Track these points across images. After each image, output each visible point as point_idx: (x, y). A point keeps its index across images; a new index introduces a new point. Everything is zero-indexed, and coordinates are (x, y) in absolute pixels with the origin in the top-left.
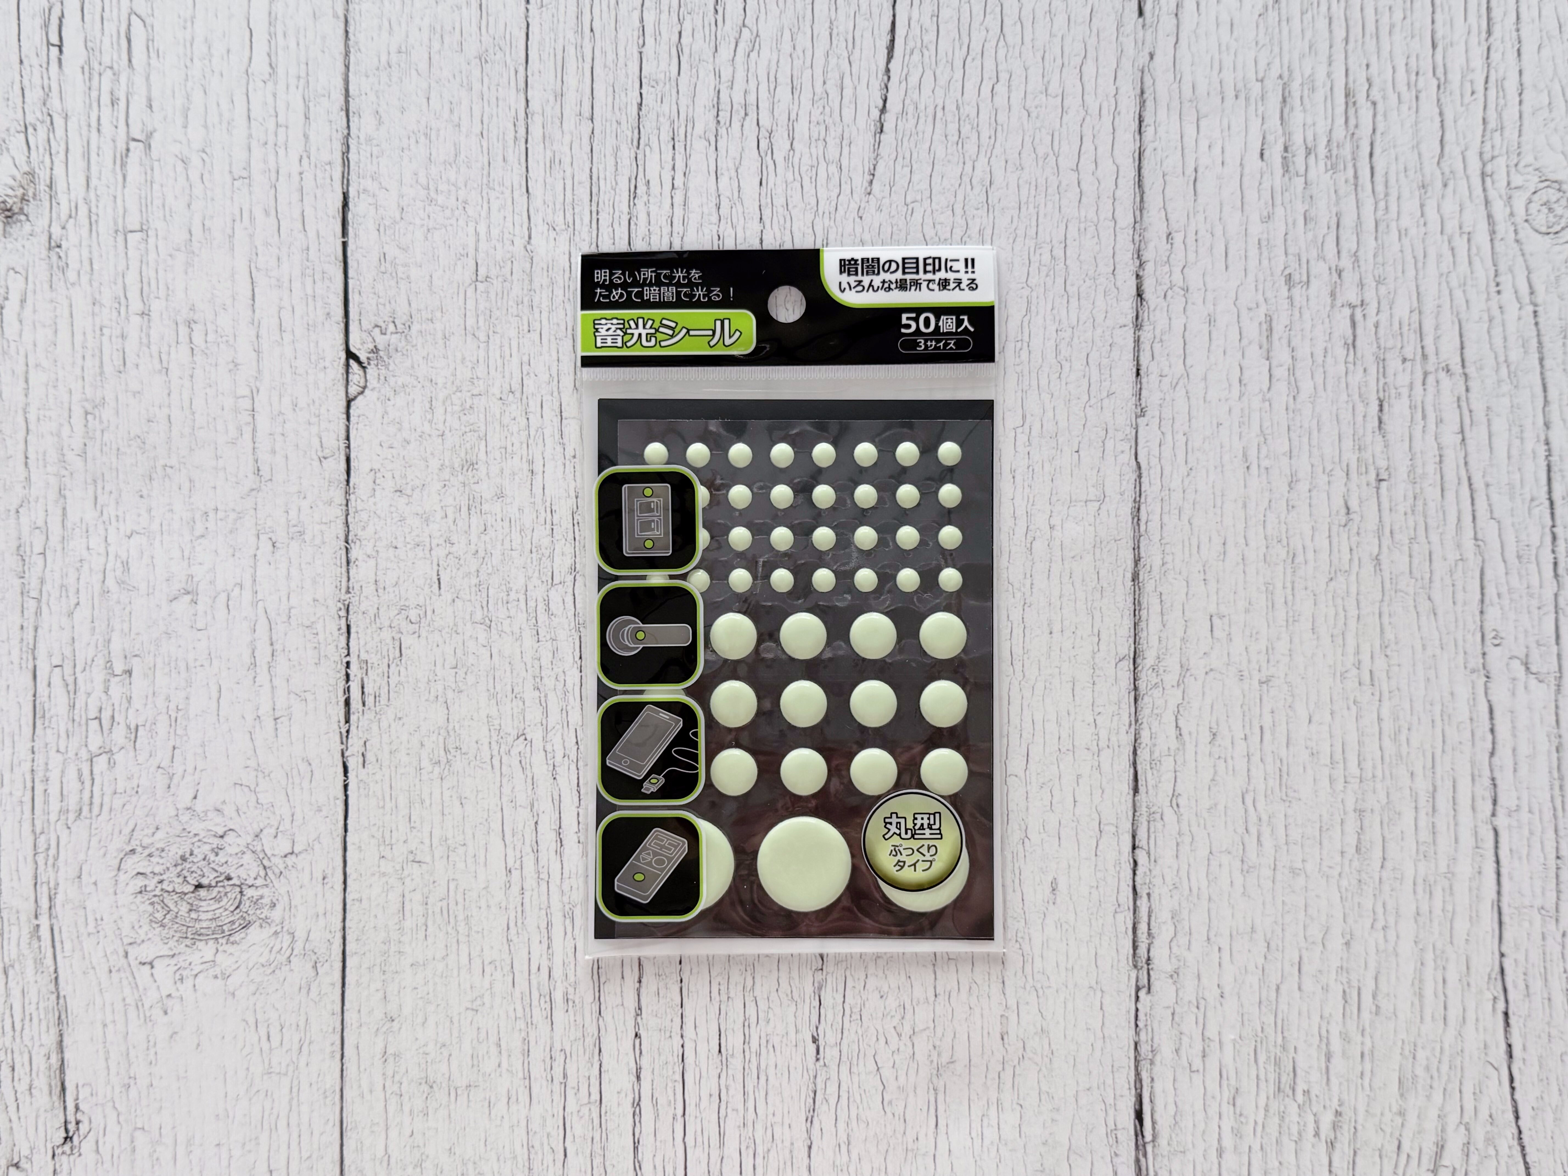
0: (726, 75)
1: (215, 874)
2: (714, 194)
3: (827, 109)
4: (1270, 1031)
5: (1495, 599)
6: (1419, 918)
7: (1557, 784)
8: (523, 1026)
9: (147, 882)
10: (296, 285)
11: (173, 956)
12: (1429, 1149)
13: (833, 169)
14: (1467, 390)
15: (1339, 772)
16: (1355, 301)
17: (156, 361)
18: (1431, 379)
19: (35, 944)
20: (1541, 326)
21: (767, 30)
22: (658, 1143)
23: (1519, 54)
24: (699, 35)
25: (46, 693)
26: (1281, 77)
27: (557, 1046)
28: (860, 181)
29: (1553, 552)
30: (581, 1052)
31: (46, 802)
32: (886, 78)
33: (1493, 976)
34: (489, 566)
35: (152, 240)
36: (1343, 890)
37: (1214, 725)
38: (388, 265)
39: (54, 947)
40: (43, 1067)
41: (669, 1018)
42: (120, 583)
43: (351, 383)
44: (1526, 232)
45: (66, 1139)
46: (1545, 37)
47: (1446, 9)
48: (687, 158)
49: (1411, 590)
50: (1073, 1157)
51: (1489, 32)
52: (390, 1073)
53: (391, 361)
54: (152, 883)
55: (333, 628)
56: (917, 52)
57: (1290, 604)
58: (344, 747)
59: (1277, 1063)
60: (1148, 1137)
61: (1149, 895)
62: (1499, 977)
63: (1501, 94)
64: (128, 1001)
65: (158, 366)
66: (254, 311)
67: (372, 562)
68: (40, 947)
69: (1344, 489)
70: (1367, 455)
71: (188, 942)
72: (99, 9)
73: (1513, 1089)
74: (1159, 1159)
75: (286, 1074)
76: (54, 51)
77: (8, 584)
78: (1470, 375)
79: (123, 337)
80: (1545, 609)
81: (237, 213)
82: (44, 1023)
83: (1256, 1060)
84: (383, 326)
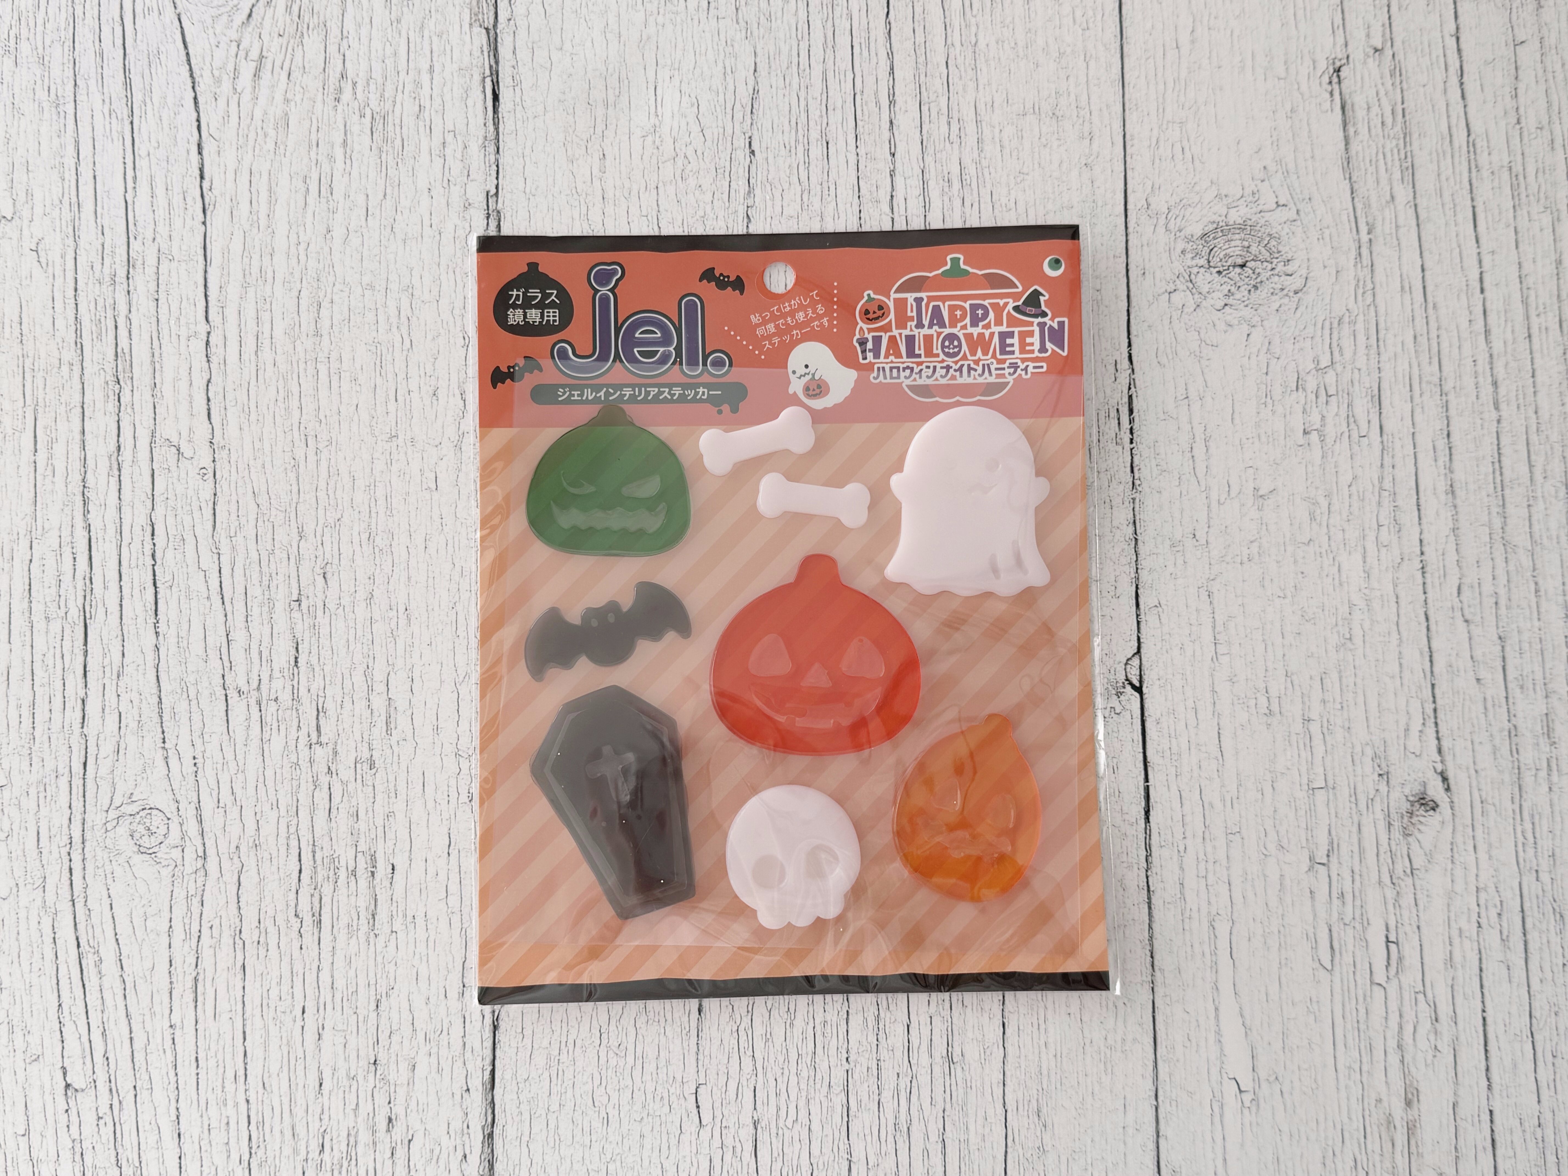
1: (1230, 275)
4: (391, 164)
5: (203, 505)
6: (271, 251)
7: (157, 358)
8: (983, 161)
9: (1284, 269)
10: (1184, 746)
11: (1261, 212)
12: (266, 75)
14: (223, 676)
15: (335, 365)
16: (317, 748)
17: (1296, 682)
18: (255, 684)
19: (1370, 220)
22: (875, 73)
23: (171, 961)
25: (1371, 415)
26: (376, 936)
27: (956, 146)
29: (154, 544)
30: (937, 142)
31: (1367, 330)
33: (211, 207)
35: (1305, 781)
36: (332, 273)
37: (435, 402)
38: (1112, 765)
39: (1356, 218)
40: (1360, 125)
41: (868, 168)
42: (1316, 504)
43: (1137, 667)
44: (170, 809)
45: (1339, 71)
47: (232, 999)
49: (274, 512)
50: (548, 65)
51: (196, 980)
52: (1087, 124)
53: (1107, 686)
54: (1280, 268)
55: (1145, 470)
57: (373, 500)
58: (1132, 376)
59: (386, 140)
60: (488, 81)
62: (207, 206)
63: (187, 927)
64: (1295, 176)
65: (1294, 678)
66: (1218, 724)
67: (1116, 523)
68: (1366, 217)
69: (327, 593)
70: (308, 621)
71: (1249, 223)
72: (1358, 974)
73: (198, 121)
74: (480, 64)
75: (1168, 122)
76: (1392, 938)
77: (1407, 502)
78: (221, 689)
79: (1324, 701)
80: (163, 498)
81: (1236, 805)
82: (1361, 159)
83: (403, 140)
84: (1113, 714)
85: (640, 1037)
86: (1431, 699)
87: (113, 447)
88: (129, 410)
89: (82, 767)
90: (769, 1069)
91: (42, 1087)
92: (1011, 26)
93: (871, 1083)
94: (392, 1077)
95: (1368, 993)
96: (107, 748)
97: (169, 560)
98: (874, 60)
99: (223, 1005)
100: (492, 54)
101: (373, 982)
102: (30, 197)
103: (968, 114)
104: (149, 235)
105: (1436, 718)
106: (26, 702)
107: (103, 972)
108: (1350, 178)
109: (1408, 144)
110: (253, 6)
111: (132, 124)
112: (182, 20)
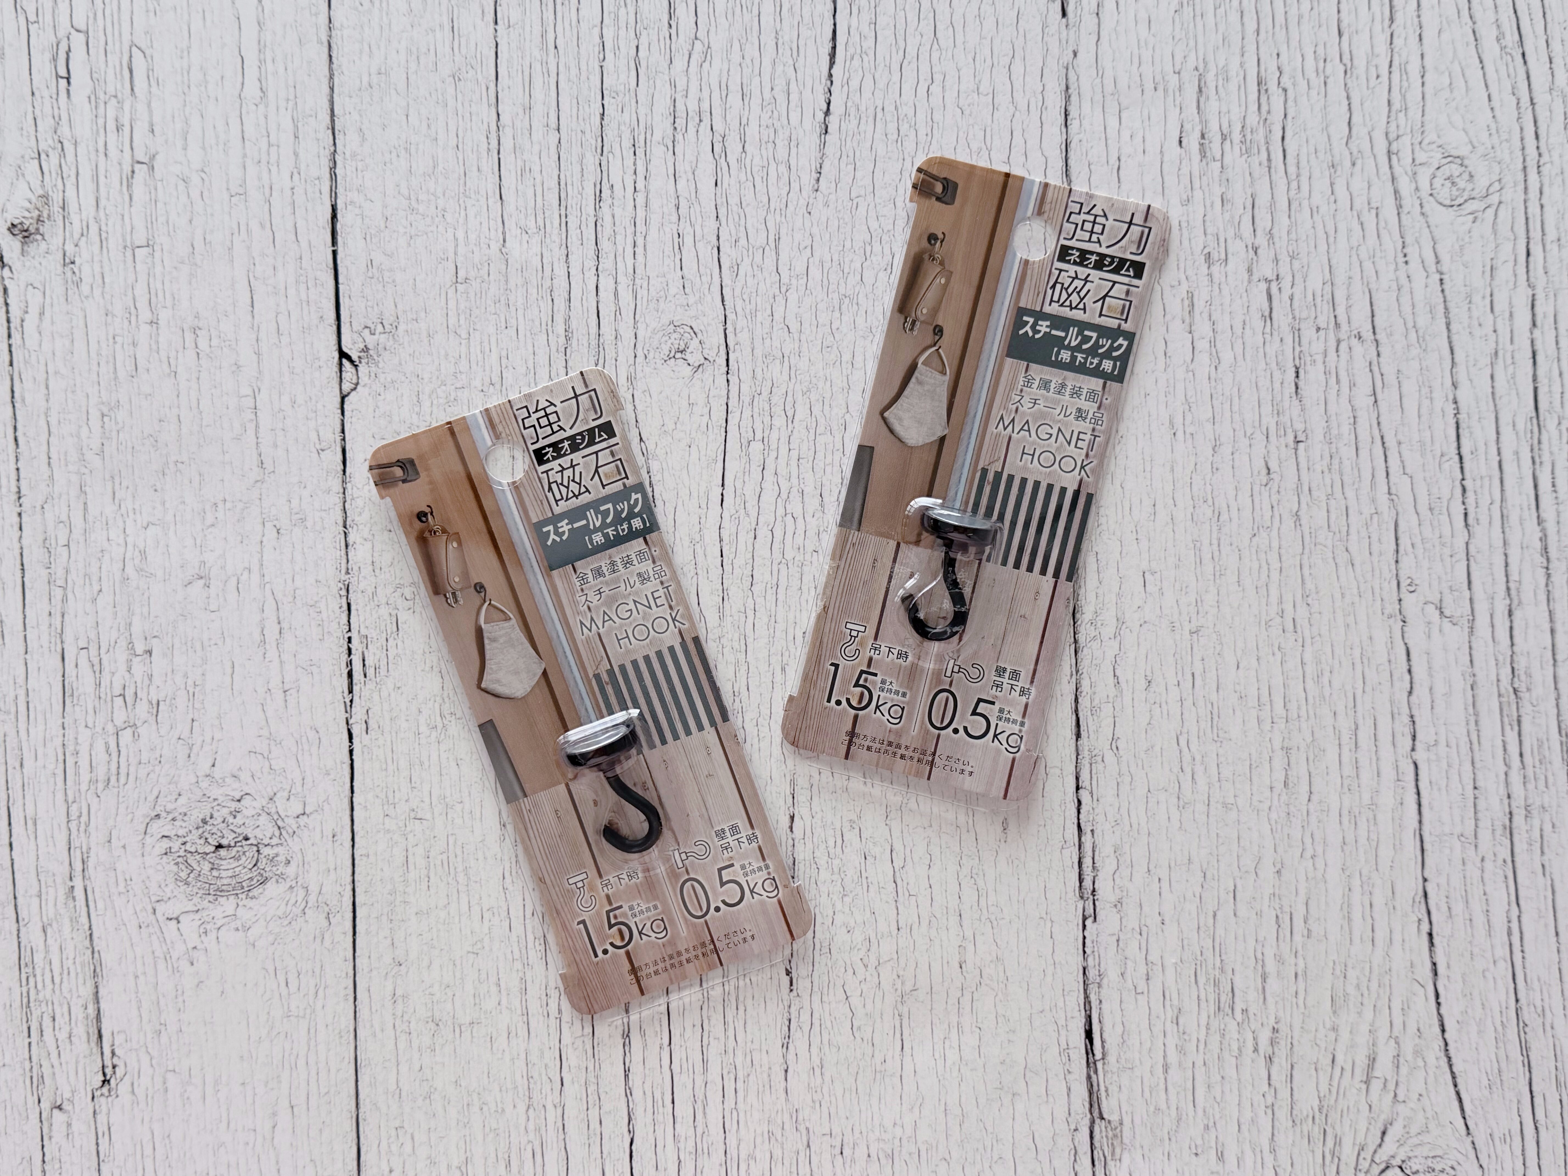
0: (681, 84)
1: (234, 835)
2: (674, 196)
3: (775, 113)
4: (1208, 954)
5: (1409, 549)
6: (1345, 847)
7: (1472, 719)
8: (520, 967)
9: (171, 844)
10: (292, 292)
11: (197, 911)
12: (1362, 1061)
13: (783, 169)
14: (1379, 355)
15: (1266, 714)
16: (1270, 275)
17: (165, 366)
18: (1343, 346)
19: (71, 904)
20: (1447, 292)
21: (718, 42)
22: (647, 1071)
23: (1420, 39)
24: (655, 48)
25: (74, 674)
26: (1196, 69)
27: (552, 984)
28: (808, 179)
29: (1464, 503)
31: (77, 774)
32: (829, 83)
33: (1417, 900)
35: (157, 254)
36: (1273, 822)
37: (1149, 673)
38: (375, 270)
39: (88, 906)
40: (81, 1016)
42: (139, 570)
43: (344, 381)
44: (1430, 205)
45: (104, 1082)
46: (1444, 22)
48: (647, 163)
49: (1329, 543)
50: (1028, 1074)
51: (1392, 20)
52: (399, 1013)
53: (380, 359)
54: (176, 845)
55: (334, 607)
56: (857, 57)
57: (1216, 559)
58: (348, 715)
59: (1216, 984)
60: (1098, 1055)
61: (1092, 831)
62: (1423, 900)
63: (1404, 77)
64: (157, 954)
65: (167, 371)
66: (253, 317)
67: (369, 545)
68: (75, 906)
69: (1264, 451)
70: (1285, 419)
71: (211, 898)
72: (102, 43)
73: (1439, 1004)
74: (1109, 1075)
75: (304, 1017)
76: (63, 83)
77: (36, 575)
78: (1381, 341)
79: (134, 344)
80: (1457, 557)
81: (235, 227)
82: (80, 976)
83: (1196, 982)
84: (373, 327)
86: (13, 349)
87: (1518, 614)
88: (1501, 658)
89: (1532, 251)
92: (487, 1129)
96: (1504, 273)
97: (1447, 486)
98: (647, 1087)
100: (1095, 1088)
101: (1198, 18)
103: (537, 1023)
104: (1488, 865)
105: (9, 328)
107: (1494, 26)
108: (93, 952)
109: (25, 994)
110: (1380, 1145)
111: (1517, 1001)
112: (1464, 1128)
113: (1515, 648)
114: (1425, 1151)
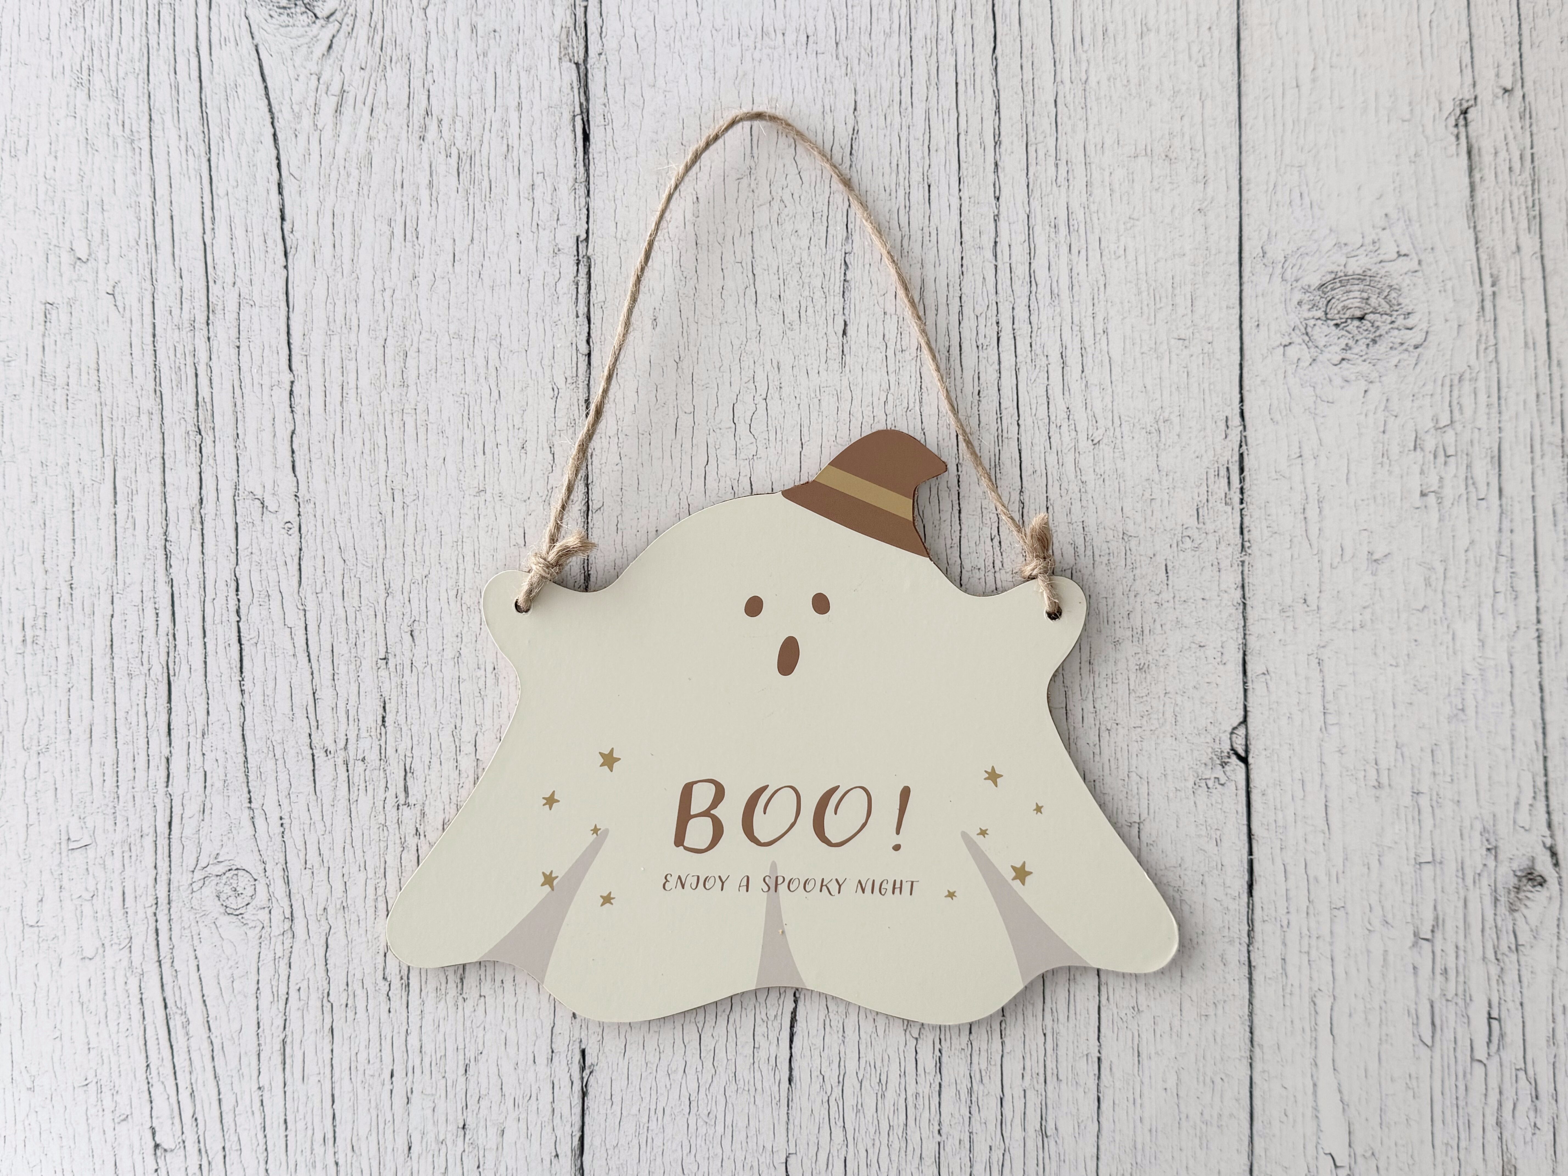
1: (1348, 328)
4: (479, 206)
5: (289, 560)
6: (355, 298)
7: (239, 408)
8: (1092, 206)
9: (1404, 322)
10: (1290, 818)
11: (1381, 262)
12: (347, 110)
14: (310, 735)
15: (421, 417)
16: (405, 810)
17: (1406, 754)
18: (342, 744)
19: (1495, 272)
20: (246, 790)
22: (980, 112)
23: (258, 1023)
25: (1490, 476)
26: (465, 1000)
27: (1063, 189)
29: (239, 600)
30: (1044, 185)
31: (1489, 387)
32: (797, 995)
33: (293, 250)
34: (1125, 584)
35: (1412, 855)
36: (418, 321)
38: (1214, 836)
39: (1479, 269)
40: (1486, 171)
41: (971, 213)
42: (1432, 569)
43: (1243, 736)
44: (257, 871)
45: (1466, 112)
47: (320, 1062)
49: (360, 567)
50: (640, 103)
51: (284, 1042)
52: (1201, 167)
53: (1210, 755)
54: (1400, 321)
55: (1255, 532)
56: (772, 1018)
57: (461, 556)
58: (1244, 434)
59: (473, 181)
60: (578, 119)
61: (577, 317)
62: (288, 250)
63: (275, 989)
64: (1418, 224)
65: (1405, 749)
66: (1326, 796)
67: (1223, 587)
68: (1491, 268)
69: (415, 652)
70: (396, 680)
71: (1369, 273)
72: (1459, 1050)
73: (278, 158)
74: (569, 102)
76: (1495, 1014)
77: (1525, 568)
78: (308, 748)
79: (1434, 774)
80: (247, 552)
81: (1341, 880)
82: (1487, 206)
83: (490, 181)
84: (1217, 785)
85: (730, 1105)
86: (1543, 772)
87: (195, 500)
88: (211, 461)
89: (167, 826)
90: (860, 1140)
91: (131, 1146)
92: (1124, 63)
93: (963, 1155)
94: (480, 1142)
95: (1468, 1070)
96: (193, 808)
97: (253, 616)
98: (979, 98)
99: (311, 1068)
100: (582, 91)
101: (461, 1046)
102: (105, 238)
103: (1078, 156)
104: (229, 280)
105: (1547, 791)
106: (109, 761)
107: (191, 1034)
108: (1475, 227)
109: (1536, 191)
110: (334, 37)
111: (209, 160)
112: (260, 51)
113: (199, 470)
114: (295, 32)
